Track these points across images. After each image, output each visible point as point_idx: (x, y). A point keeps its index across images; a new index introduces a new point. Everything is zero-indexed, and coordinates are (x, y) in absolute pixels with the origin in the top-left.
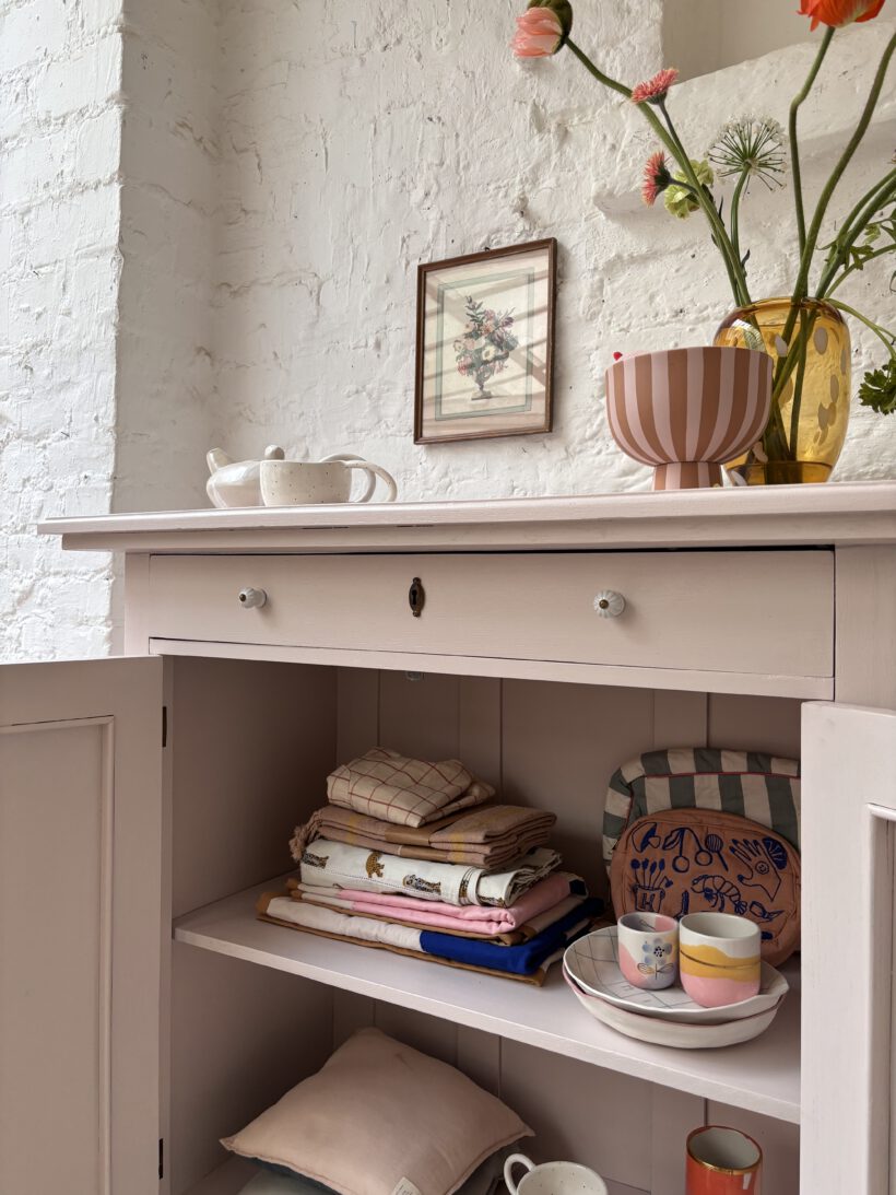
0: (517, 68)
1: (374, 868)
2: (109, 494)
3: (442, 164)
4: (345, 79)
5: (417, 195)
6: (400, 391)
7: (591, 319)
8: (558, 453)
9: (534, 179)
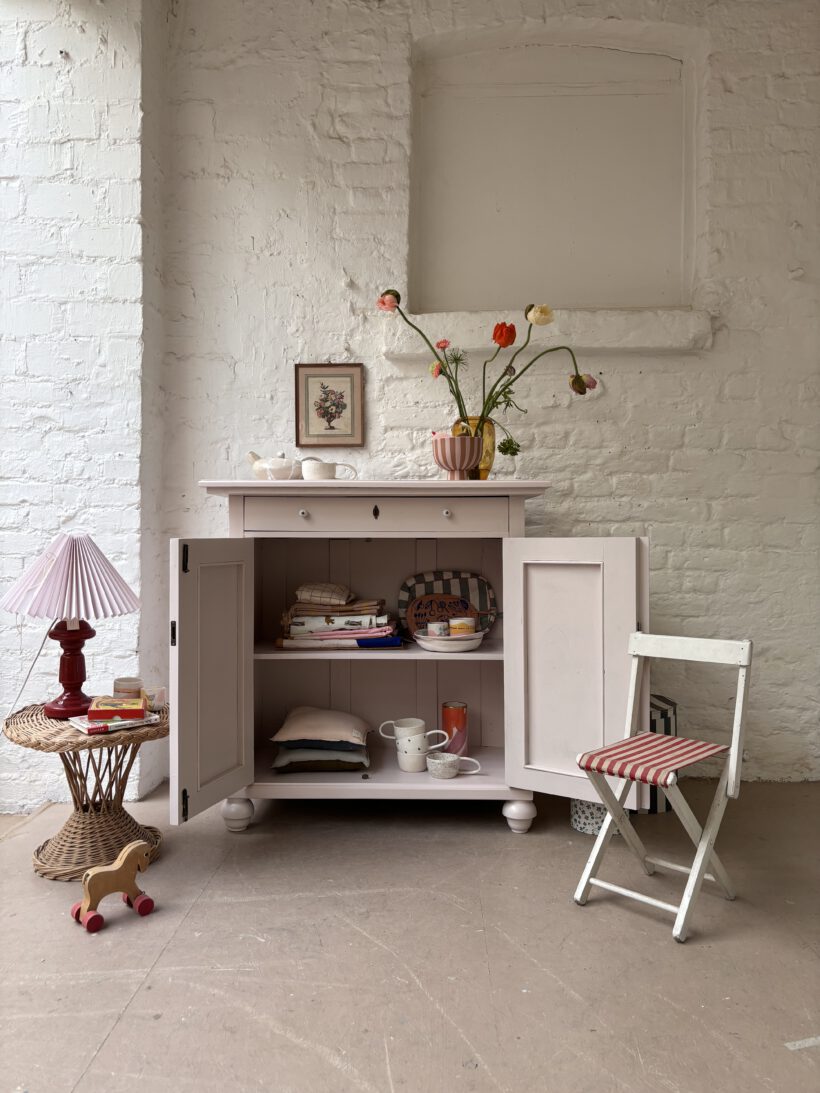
0: (343, 284)
1: (329, 620)
2: (139, 465)
3: (305, 317)
4: (248, 264)
5: (292, 329)
6: (285, 420)
7: (380, 400)
8: (366, 456)
9: (351, 334)
